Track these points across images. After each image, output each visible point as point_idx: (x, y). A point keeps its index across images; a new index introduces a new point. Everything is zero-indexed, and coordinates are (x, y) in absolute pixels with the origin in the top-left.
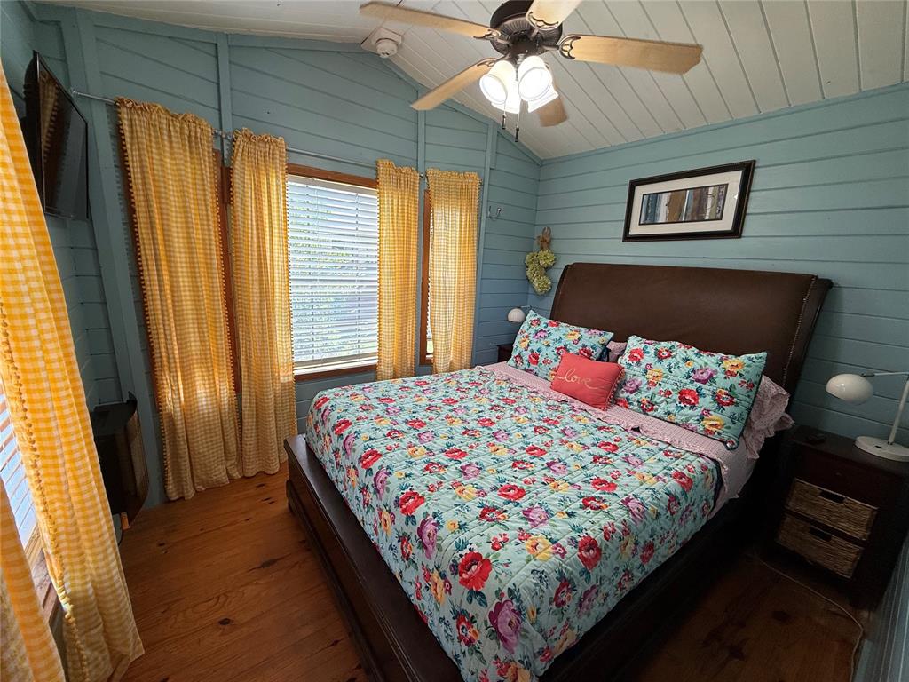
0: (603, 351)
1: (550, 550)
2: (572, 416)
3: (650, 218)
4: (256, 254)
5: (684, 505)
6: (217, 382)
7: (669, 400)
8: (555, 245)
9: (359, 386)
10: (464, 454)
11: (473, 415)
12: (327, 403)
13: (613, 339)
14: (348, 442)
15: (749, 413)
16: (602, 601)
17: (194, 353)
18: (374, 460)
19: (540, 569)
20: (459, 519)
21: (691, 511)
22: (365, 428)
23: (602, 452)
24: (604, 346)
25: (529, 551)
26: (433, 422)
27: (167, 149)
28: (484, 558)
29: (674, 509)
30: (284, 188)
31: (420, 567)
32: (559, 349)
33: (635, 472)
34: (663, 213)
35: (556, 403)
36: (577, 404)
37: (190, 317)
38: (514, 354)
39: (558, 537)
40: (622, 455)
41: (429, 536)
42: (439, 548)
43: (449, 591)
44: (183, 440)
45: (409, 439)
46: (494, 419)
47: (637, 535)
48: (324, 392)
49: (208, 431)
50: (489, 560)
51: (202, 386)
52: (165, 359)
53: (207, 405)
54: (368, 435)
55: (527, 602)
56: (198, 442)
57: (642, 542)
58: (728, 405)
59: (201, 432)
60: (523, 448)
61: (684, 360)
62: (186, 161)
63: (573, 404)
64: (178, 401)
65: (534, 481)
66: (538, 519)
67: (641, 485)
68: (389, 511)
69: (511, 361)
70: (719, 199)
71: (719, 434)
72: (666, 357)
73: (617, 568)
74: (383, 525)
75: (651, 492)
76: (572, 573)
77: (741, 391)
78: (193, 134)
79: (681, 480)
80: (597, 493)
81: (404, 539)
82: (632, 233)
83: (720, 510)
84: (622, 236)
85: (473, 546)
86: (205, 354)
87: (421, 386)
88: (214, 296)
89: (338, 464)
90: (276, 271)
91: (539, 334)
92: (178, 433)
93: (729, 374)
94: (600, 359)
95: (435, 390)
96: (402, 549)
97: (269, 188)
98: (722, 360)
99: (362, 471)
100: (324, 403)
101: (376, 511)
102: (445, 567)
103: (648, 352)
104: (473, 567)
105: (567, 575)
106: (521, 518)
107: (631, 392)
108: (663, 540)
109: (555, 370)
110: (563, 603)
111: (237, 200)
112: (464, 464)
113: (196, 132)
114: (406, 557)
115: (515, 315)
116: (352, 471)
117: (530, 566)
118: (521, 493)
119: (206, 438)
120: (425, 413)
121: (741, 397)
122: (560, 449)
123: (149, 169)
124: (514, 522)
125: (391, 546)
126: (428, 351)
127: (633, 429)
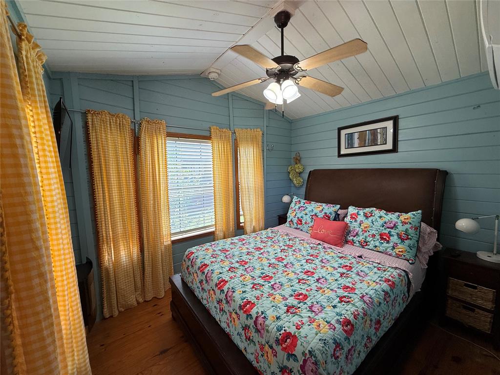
0: (336, 215)
1: (327, 327)
2: (325, 252)
3: (350, 145)
4: (151, 178)
5: (393, 297)
6: (131, 248)
7: (374, 239)
8: (303, 161)
9: (208, 244)
10: (271, 278)
11: (272, 256)
12: (193, 255)
13: (340, 208)
14: (208, 276)
15: (418, 244)
16: (358, 355)
17: (119, 233)
18: (224, 285)
19: (324, 338)
20: (275, 314)
21: (396, 300)
22: (216, 267)
23: (344, 271)
24: (336, 212)
25: (316, 328)
26: (252, 261)
27: (109, 131)
28: (293, 334)
29: (388, 300)
30: (165, 144)
31: (257, 343)
32: (312, 216)
33: (363, 281)
34: (356, 142)
35: (315, 245)
36: (326, 245)
37: (118, 213)
38: (289, 220)
39: (330, 320)
40: (355, 271)
41: (261, 325)
42: (268, 331)
43: (275, 355)
44: (113, 282)
45: (241, 272)
46: (284, 257)
47: (371, 316)
48: (191, 249)
49: (126, 276)
50: (296, 336)
51: (124, 251)
52: (105, 237)
53: (126, 261)
54: (219, 271)
55: (320, 357)
56: (121, 282)
57: (374, 319)
58: (406, 240)
59: (122, 276)
60: (302, 272)
61: (379, 218)
62: (118, 136)
63: (324, 245)
64: (111, 260)
65: (311, 290)
66: (318, 311)
67: (368, 287)
68: (236, 313)
69: (287, 224)
70: (383, 135)
71: (404, 256)
72: (370, 217)
73: (363, 335)
74: (232, 321)
75: (374, 291)
76: (340, 339)
77: (411, 232)
78: (121, 123)
79: (389, 283)
80: (346, 294)
81: (246, 328)
82: (342, 153)
83: (412, 298)
84: (337, 154)
85: (286, 328)
86: (126, 233)
87: (241, 241)
88: (130, 202)
89: (202, 289)
90: (161, 186)
91: (301, 209)
92: (110, 278)
93: (404, 223)
94: (335, 220)
95: (249, 243)
96: (245, 334)
97: (157, 145)
98: (399, 216)
99: (218, 292)
100: (191, 255)
101: (228, 313)
102: (272, 342)
103: (360, 214)
104: (287, 340)
105: (338, 341)
106: (308, 311)
107: (354, 237)
108: (384, 317)
109: (312, 227)
110: (338, 357)
111: (142, 152)
112: (272, 283)
113: (123, 122)
114: (248, 339)
115: (286, 199)
116: (212, 292)
117: (318, 337)
118: (306, 297)
119: (125, 280)
120: (246, 256)
121: (412, 235)
122: (322, 271)
123: (100, 141)
124: (305, 314)
125: (238, 333)
126: (241, 221)
127: (358, 257)
